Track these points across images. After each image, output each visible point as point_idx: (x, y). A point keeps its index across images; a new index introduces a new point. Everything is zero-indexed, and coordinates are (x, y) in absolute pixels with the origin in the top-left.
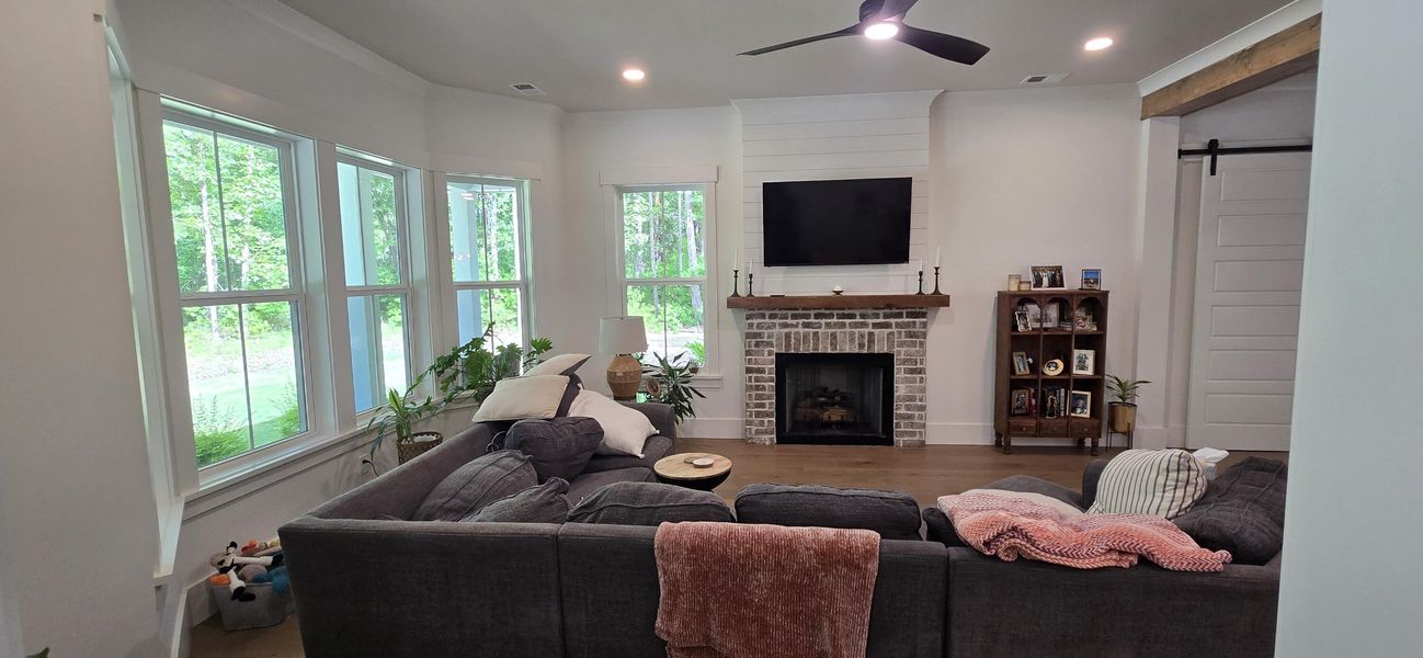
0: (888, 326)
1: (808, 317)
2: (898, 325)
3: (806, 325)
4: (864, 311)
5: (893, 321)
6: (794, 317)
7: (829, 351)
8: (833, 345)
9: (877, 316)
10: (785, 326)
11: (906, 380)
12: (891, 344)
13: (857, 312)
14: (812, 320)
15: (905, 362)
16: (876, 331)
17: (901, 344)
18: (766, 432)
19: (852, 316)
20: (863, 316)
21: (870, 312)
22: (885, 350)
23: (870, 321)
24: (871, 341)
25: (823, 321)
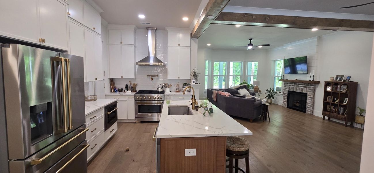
0: (306, 87)
1: (293, 84)
2: (308, 87)
3: (293, 86)
4: (302, 84)
5: (307, 86)
6: (291, 84)
7: (296, 91)
8: (297, 90)
9: (304, 85)
10: (289, 85)
11: (309, 99)
12: (306, 91)
13: (301, 84)
14: (293, 85)
15: (309, 95)
16: (304, 88)
17: (308, 91)
18: (285, 105)
19: (300, 84)
20: (302, 85)
21: (303, 84)
22: (305, 92)
23: (303, 86)
24: (303, 90)
25: (295, 85)
